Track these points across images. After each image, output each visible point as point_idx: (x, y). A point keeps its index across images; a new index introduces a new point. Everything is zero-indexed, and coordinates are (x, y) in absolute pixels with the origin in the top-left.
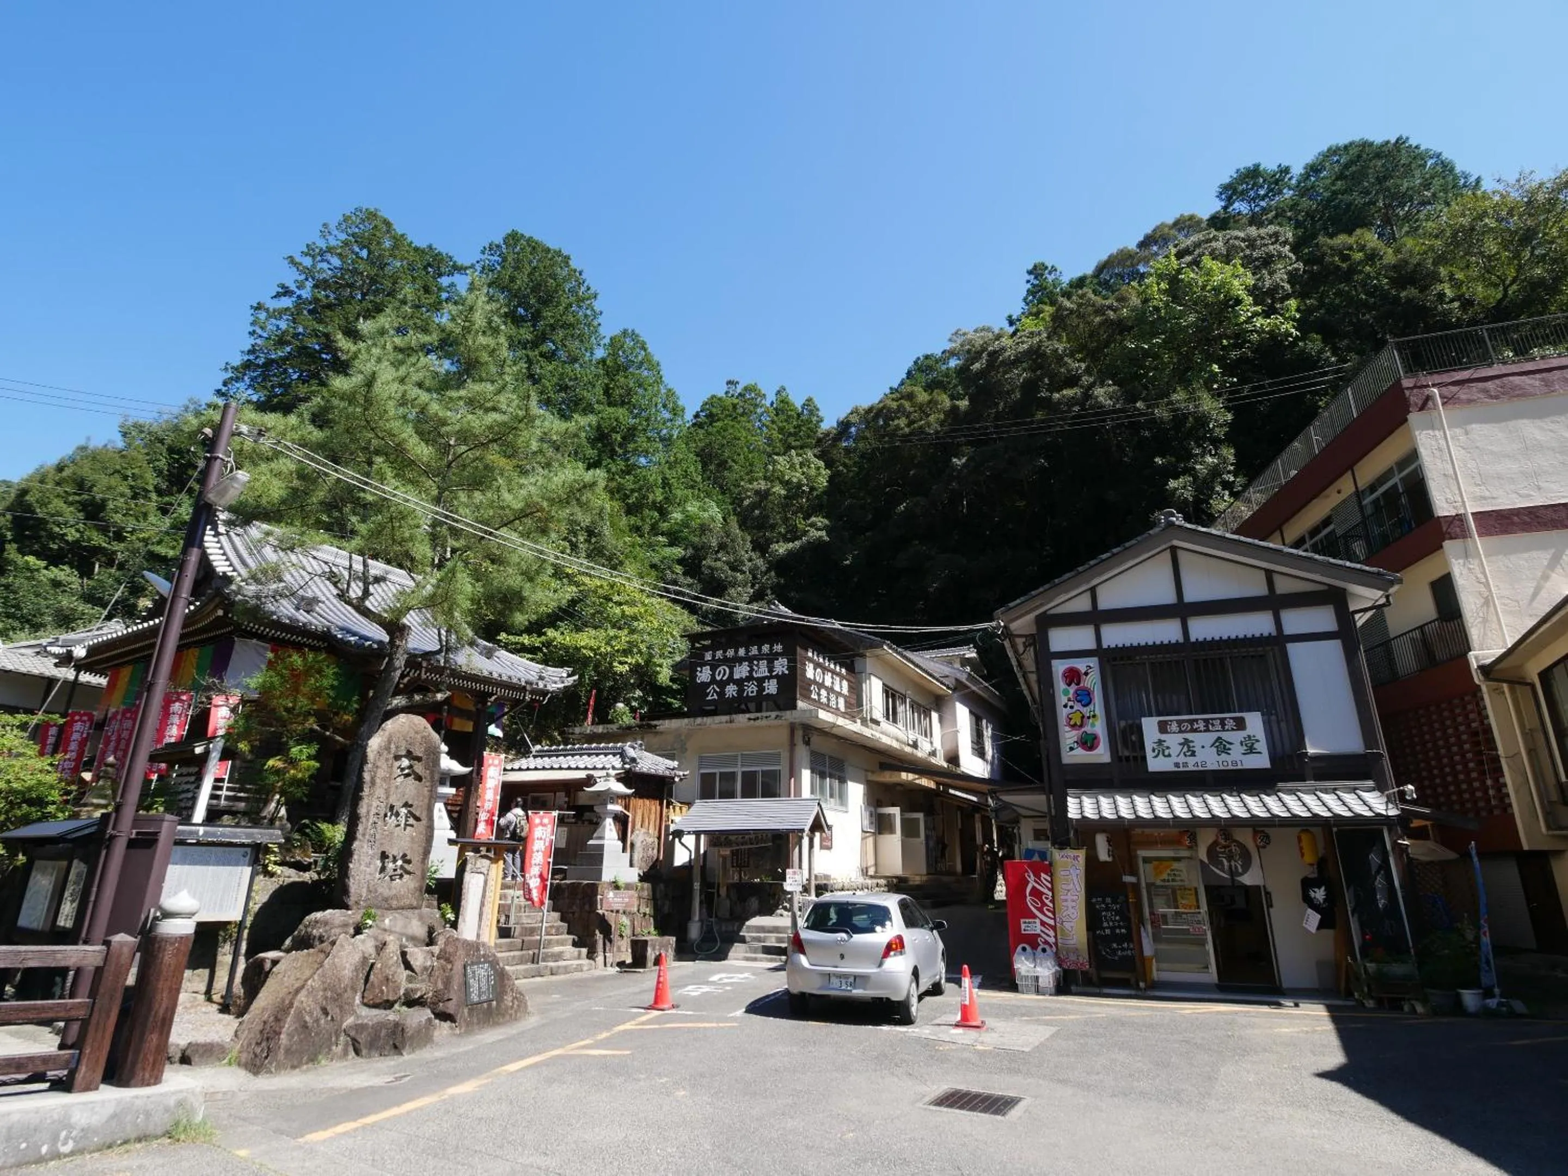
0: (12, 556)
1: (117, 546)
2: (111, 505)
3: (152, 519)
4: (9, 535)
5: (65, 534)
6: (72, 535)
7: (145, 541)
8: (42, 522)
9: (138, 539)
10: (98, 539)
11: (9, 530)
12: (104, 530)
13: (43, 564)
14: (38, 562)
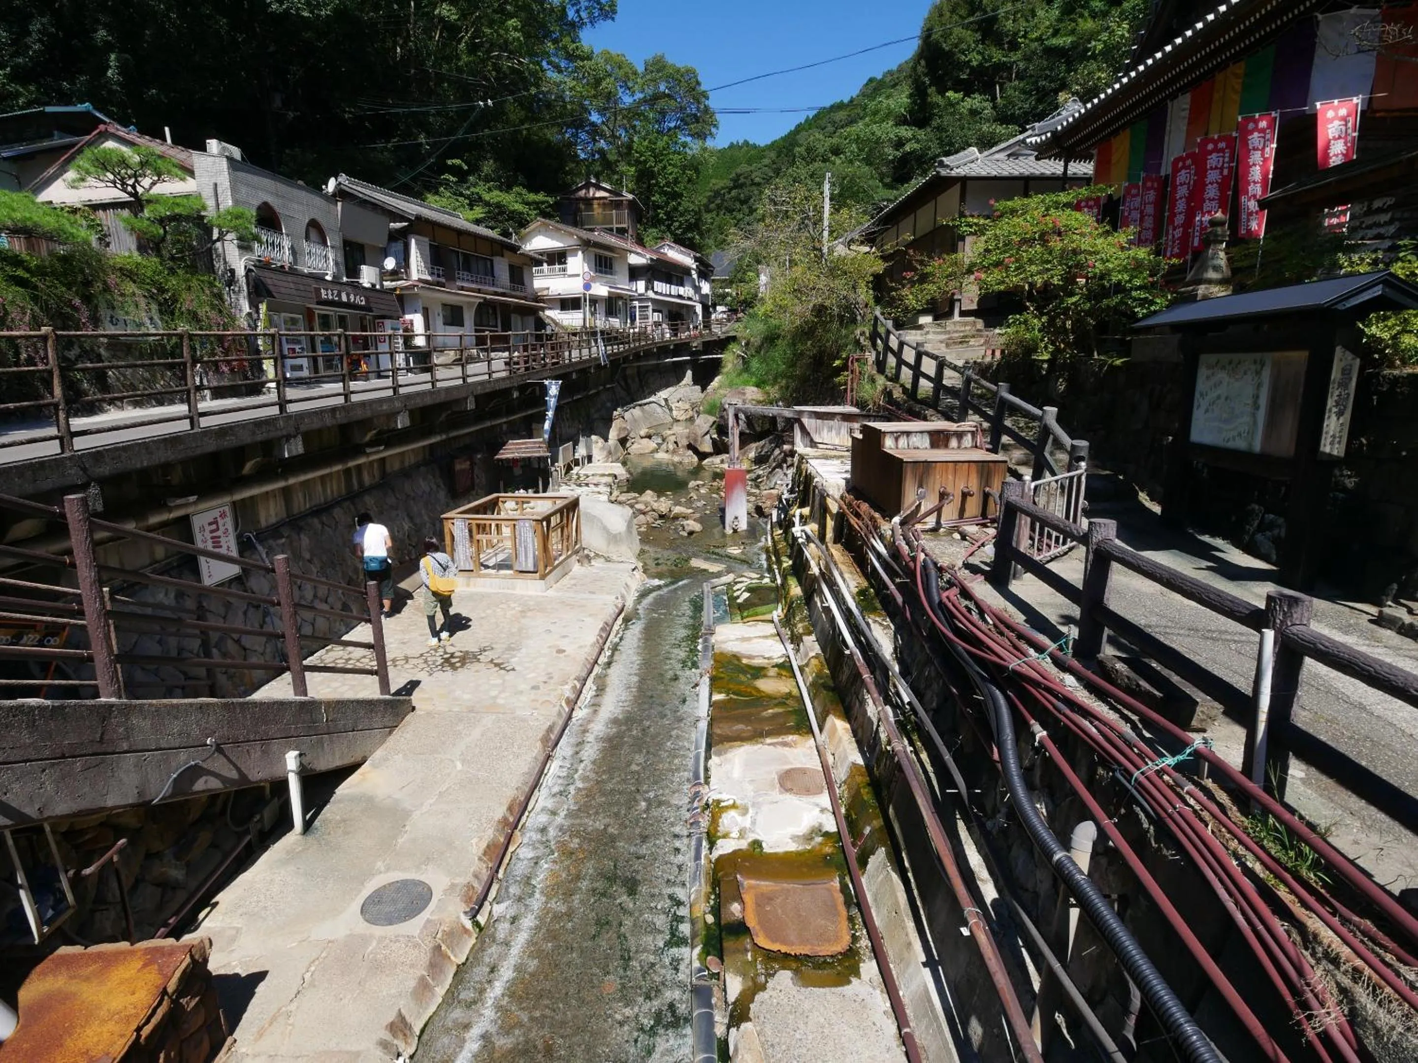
0: (934, 99)
1: (1015, 57)
2: (1001, 12)
3: (1040, 13)
4: (927, 80)
5: (970, 61)
6: (975, 59)
7: (1040, 39)
8: (950, 54)
9: (1032, 40)
10: (997, 56)
11: (926, 75)
12: (999, 44)
13: (960, 95)
14: (956, 95)
